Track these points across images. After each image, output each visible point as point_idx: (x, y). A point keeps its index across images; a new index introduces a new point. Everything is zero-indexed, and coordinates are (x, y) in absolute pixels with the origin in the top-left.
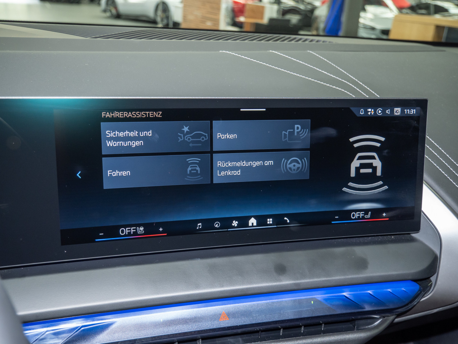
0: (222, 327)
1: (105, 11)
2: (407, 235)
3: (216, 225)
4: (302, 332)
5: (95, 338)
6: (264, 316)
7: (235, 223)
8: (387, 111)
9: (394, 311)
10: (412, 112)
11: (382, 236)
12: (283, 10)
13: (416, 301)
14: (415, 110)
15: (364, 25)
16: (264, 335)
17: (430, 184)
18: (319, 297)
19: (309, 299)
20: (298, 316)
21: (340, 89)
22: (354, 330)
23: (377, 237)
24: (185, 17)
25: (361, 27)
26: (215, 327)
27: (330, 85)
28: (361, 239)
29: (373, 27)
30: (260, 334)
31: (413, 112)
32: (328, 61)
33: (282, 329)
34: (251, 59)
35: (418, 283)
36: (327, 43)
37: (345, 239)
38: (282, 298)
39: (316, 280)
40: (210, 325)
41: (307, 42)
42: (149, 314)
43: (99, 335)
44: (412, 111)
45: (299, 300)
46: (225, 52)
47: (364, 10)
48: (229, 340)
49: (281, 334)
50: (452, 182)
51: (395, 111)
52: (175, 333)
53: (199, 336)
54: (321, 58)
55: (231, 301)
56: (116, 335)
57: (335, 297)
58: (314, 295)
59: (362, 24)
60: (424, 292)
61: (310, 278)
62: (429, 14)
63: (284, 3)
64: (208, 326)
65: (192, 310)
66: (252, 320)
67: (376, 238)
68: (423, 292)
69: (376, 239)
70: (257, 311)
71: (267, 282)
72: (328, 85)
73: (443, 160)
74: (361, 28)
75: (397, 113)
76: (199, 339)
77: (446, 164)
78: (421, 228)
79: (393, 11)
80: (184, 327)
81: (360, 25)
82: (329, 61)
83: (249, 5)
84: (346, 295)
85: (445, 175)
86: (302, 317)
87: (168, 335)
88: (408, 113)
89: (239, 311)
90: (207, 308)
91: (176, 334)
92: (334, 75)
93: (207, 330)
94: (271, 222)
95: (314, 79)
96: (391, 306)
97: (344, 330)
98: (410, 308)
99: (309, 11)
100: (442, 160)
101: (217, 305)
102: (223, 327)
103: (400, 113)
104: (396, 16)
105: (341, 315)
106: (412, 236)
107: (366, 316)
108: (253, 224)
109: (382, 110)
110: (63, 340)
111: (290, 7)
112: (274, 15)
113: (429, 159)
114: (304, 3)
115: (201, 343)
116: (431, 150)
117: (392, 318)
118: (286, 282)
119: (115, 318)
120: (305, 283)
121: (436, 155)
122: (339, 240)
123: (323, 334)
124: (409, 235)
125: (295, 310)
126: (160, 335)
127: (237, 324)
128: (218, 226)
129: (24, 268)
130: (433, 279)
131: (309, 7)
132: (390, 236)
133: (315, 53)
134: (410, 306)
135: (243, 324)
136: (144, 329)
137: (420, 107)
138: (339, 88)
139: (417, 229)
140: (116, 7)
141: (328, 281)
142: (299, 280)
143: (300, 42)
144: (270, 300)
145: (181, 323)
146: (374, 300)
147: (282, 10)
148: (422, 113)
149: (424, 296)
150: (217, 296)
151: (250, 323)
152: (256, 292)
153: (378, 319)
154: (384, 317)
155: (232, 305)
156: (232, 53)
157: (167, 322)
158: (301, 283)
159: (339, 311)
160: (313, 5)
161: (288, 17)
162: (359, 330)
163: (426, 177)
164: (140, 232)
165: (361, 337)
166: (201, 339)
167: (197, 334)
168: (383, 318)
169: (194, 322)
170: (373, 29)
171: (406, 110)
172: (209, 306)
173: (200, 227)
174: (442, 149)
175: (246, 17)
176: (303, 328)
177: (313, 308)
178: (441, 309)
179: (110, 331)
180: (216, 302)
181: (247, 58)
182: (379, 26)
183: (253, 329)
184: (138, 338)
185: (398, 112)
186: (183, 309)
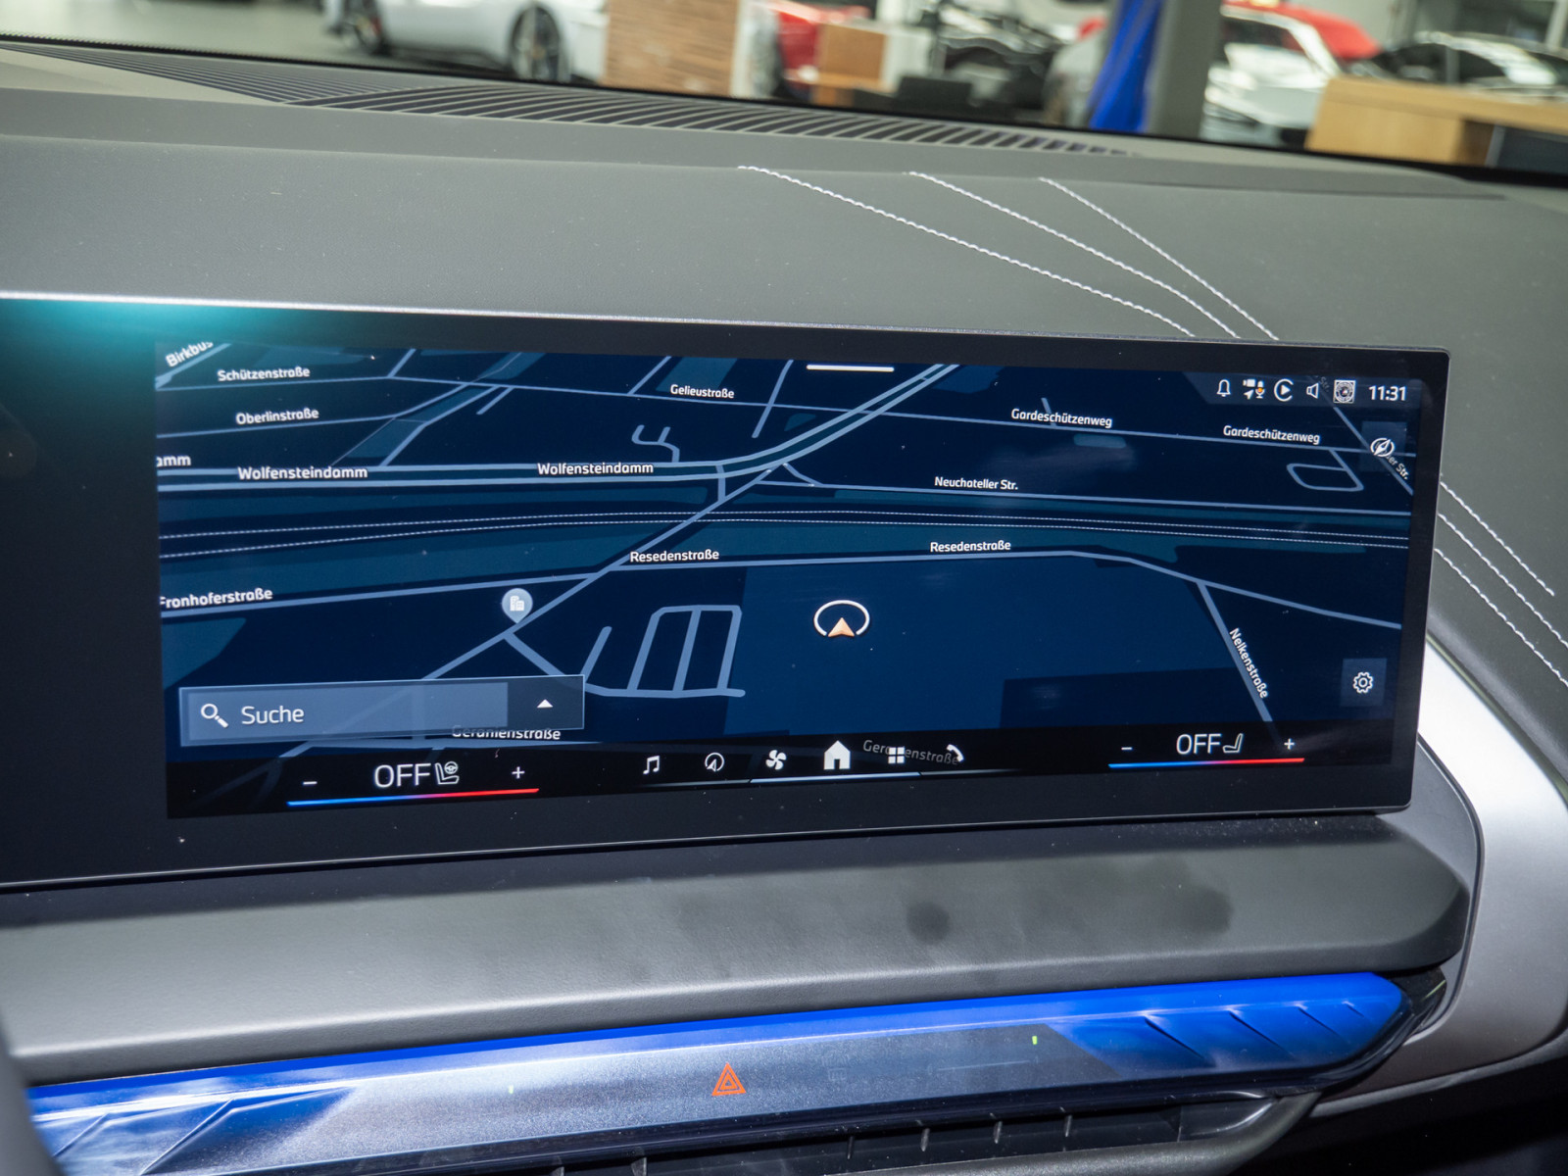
0: (720, 1117)
1: (338, 30)
2: (1363, 818)
3: (709, 763)
4: (996, 1141)
5: (277, 1144)
6: (866, 1082)
7: (776, 759)
8: (1311, 387)
9: (1313, 1077)
10: (1393, 396)
11: (1281, 820)
12: (949, 49)
13: (1390, 1045)
14: (1403, 389)
15: (1222, 109)
16: (863, 1148)
17: (1447, 645)
18: (1056, 1023)
19: (1025, 1027)
20: (984, 1086)
21: (1147, 311)
22: (1175, 1140)
23: (1265, 821)
24: (612, 60)
25: (1212, 117)
26: (696, 1117)
27: (1114, 296)
28: (1208, 828)
29: (1251, 116)
30: (850, 1145)
31: (1398, 393)
32: (1108, 216)
33: (927, 1131)
34: (845, 196)
35: (1396, 984)
36: (1107, 154)
37: (1153, 826)
38: (931, 1024)
39: (1049, 962)
40: (680, 1109)
41: (1037, 149)
42: (466, 1066)
43: (289, 1134)
44: (1394, 390)
45: (988, 1030)
46: (756, 169)
47: (1223, 60)
48: (742, 1164)
49: (924, 1149)
50: (1524, 638)
51: (1336, 389)
52: (558, 1134)
53: (639, 1146)
54: (1087, 203)
55: (755, 1029)
56: (351, 1138)
57: (1111, 1025)
58: (1042, 1017)
59: (1214, 108)
60: (1417, 1015)
61: (1030, 957)
62: (1440, 79)
63: (954, 27)
64: (671, 1112)
65: (619, 1055)
66: (824, 1097)
67: (1259, 826)
68: (1413, 1015)
69: (1260, 829)
70: (841, 1066)
71: (880, 966)
72: (1109, 296)
73: (1493, 564)
74: (1210, 121)
75: (1344, 396)
76: (640, 1157)
77: (1502, 577)
78: (1413, 794)
79: (1320, 68)
80: (590, 1114)
81: (1209, 111)
82: (1113, 215)
83: (833, 27)
84: (1152, 1018)
85: (1500, 614)
86: (999, 1089)
87: (532, 1141)
88: (1382, 398)
89: (782, 1064)
90: (671, 1050)
91: (562, 1138)
92: (1127, 264)
93: (667, 1126)
94: (901, 760)
95: (1060, 275)
96: (1305, 1061)
97: (1139, 1139)
98: (1368, 1067)
99: (1035, 57)
100: (1489, 563)
101: (707, 1042)
102: (723, 1117)
103: (1353, 396)
104: (1332, 83)
105: (1132, 1086)
106: (1380, 820)
107: (1218, 1093)
108: (837, 762)
109: (1291, 383)
110: (163, 1149)
111: (971, 41)
112: (919, 66)
113: (1446, 559)
114: (1021, 29)
115: (645, 1173)
116: (1453, 527)
117: (1304, 1101)
118: (947, 967)
119: (347, 1077)
120: (1013, 971)
121: (1471, 545)
122: (1134, 828)
123: (1069, 1149)
124: (1371, 819)
125: (973, 1066)
126: (506, 1140)
127: (773, 1107)
128: (718, 766)
129: (34, 894)
130: (1449, 969)
131: (1038, 43)
132: (1306, 821)
133: (1063, 185)
134: (1369, 1061)
135: (792, 1110)
136: (450, 1119)
137: (1423, 380)
138: (1145, 308)
139: (1399, 796)
140: (376, 20)
141: (1091, 966)
142: (993, 961)
143: (1014, 147)
144: (889, 1027)
145: (578, 1100)
146: (1246, 1036)
147: (943, 50)
148: (1428, 400)
149: (1418, 1028)
150: (707, 1009)
151: (816, 1106)
152: (841, 998)
153: (1257, 1103)
154: (1278, 1097)
155: (757, 1043)
156: (781, 174)
157: (528, 1095)
158: (999, 972)
159: (1125, 1074)
160: (1052, 38)
161: (966, 73)
162: (1191, 1137)
163: (1434, 619)
164: (444, 779)
165: (1197, 1163)
166: (645, 1160)
167: (633, 1140)
168: (1275, 1103)
169: (624, 1098)
170: (1252, 123)
171: (1373, 388)
172: (678, 1045)
173: (656, 770)
174: (1491, 528)
175: (820, 70)
176: (999, 1130)
177: (1037, 1060)
178: (1472, 1073)
179: (330, 1123)
180: (702, 1031)
181: (831, 194)
182: (1274, 117)
183: (828, 1128)
184: (425, 1149)
185: (1345, 392)
186: (585, 1053)
